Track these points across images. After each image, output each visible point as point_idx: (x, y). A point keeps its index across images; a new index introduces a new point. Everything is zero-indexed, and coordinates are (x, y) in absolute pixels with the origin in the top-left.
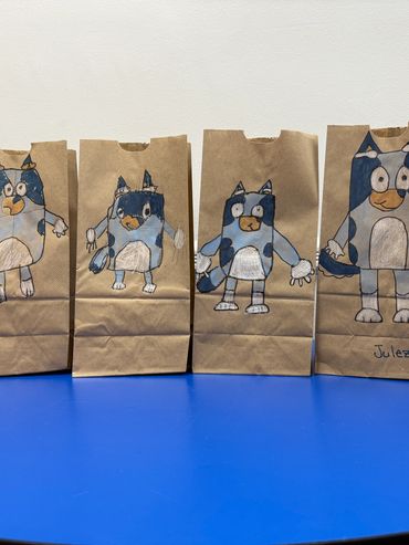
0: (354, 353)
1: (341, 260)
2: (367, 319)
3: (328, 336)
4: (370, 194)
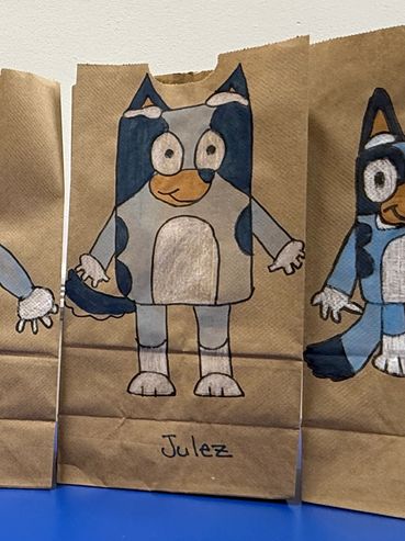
0: (127, 449)
1: (102, 288)
2: (149, 391)
3: (80, 419)
4: (150, 177)
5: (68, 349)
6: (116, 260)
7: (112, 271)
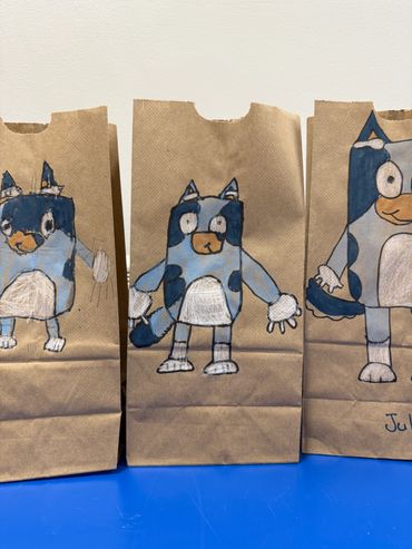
5: (310, 344)
6: (349, 270)
7: (345, 279)
